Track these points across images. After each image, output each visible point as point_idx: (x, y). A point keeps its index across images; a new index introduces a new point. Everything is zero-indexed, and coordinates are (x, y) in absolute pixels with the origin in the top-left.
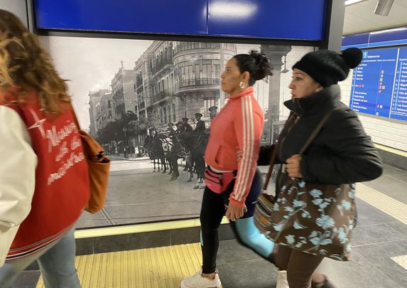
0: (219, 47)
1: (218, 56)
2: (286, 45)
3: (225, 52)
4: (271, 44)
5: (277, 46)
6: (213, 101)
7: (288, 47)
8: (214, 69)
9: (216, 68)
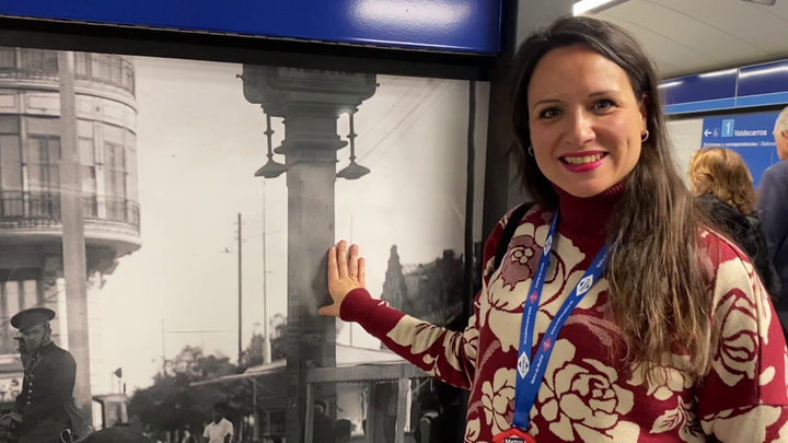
0: (53, 67)
1: (52, 104)
2: (352, 70)
3: (79, 86)
4: (289, 65)
5: (316, 74)
6: (30, 286)
7: (360, 78)
8: (32, 153)
9: (43, 150)
